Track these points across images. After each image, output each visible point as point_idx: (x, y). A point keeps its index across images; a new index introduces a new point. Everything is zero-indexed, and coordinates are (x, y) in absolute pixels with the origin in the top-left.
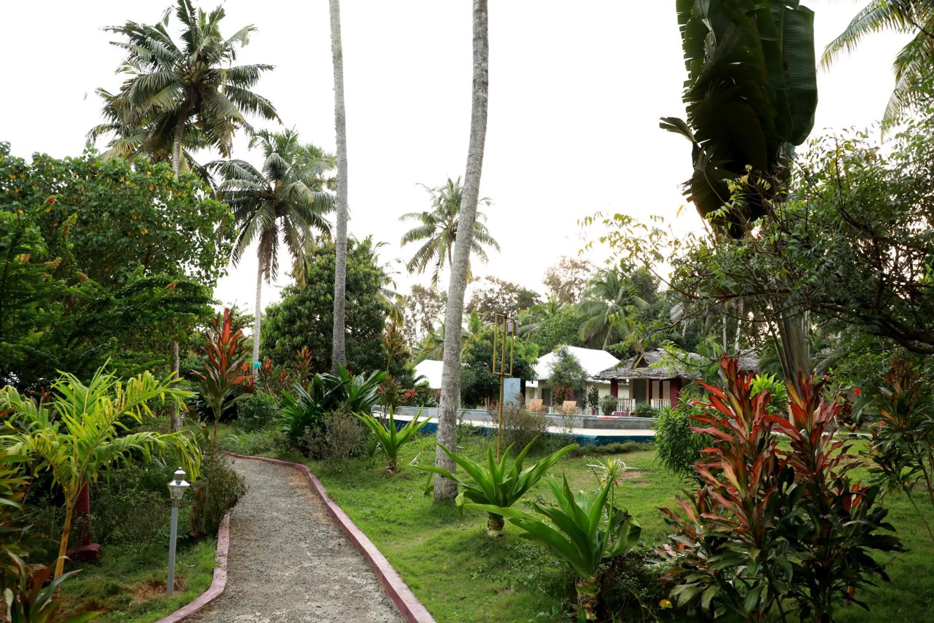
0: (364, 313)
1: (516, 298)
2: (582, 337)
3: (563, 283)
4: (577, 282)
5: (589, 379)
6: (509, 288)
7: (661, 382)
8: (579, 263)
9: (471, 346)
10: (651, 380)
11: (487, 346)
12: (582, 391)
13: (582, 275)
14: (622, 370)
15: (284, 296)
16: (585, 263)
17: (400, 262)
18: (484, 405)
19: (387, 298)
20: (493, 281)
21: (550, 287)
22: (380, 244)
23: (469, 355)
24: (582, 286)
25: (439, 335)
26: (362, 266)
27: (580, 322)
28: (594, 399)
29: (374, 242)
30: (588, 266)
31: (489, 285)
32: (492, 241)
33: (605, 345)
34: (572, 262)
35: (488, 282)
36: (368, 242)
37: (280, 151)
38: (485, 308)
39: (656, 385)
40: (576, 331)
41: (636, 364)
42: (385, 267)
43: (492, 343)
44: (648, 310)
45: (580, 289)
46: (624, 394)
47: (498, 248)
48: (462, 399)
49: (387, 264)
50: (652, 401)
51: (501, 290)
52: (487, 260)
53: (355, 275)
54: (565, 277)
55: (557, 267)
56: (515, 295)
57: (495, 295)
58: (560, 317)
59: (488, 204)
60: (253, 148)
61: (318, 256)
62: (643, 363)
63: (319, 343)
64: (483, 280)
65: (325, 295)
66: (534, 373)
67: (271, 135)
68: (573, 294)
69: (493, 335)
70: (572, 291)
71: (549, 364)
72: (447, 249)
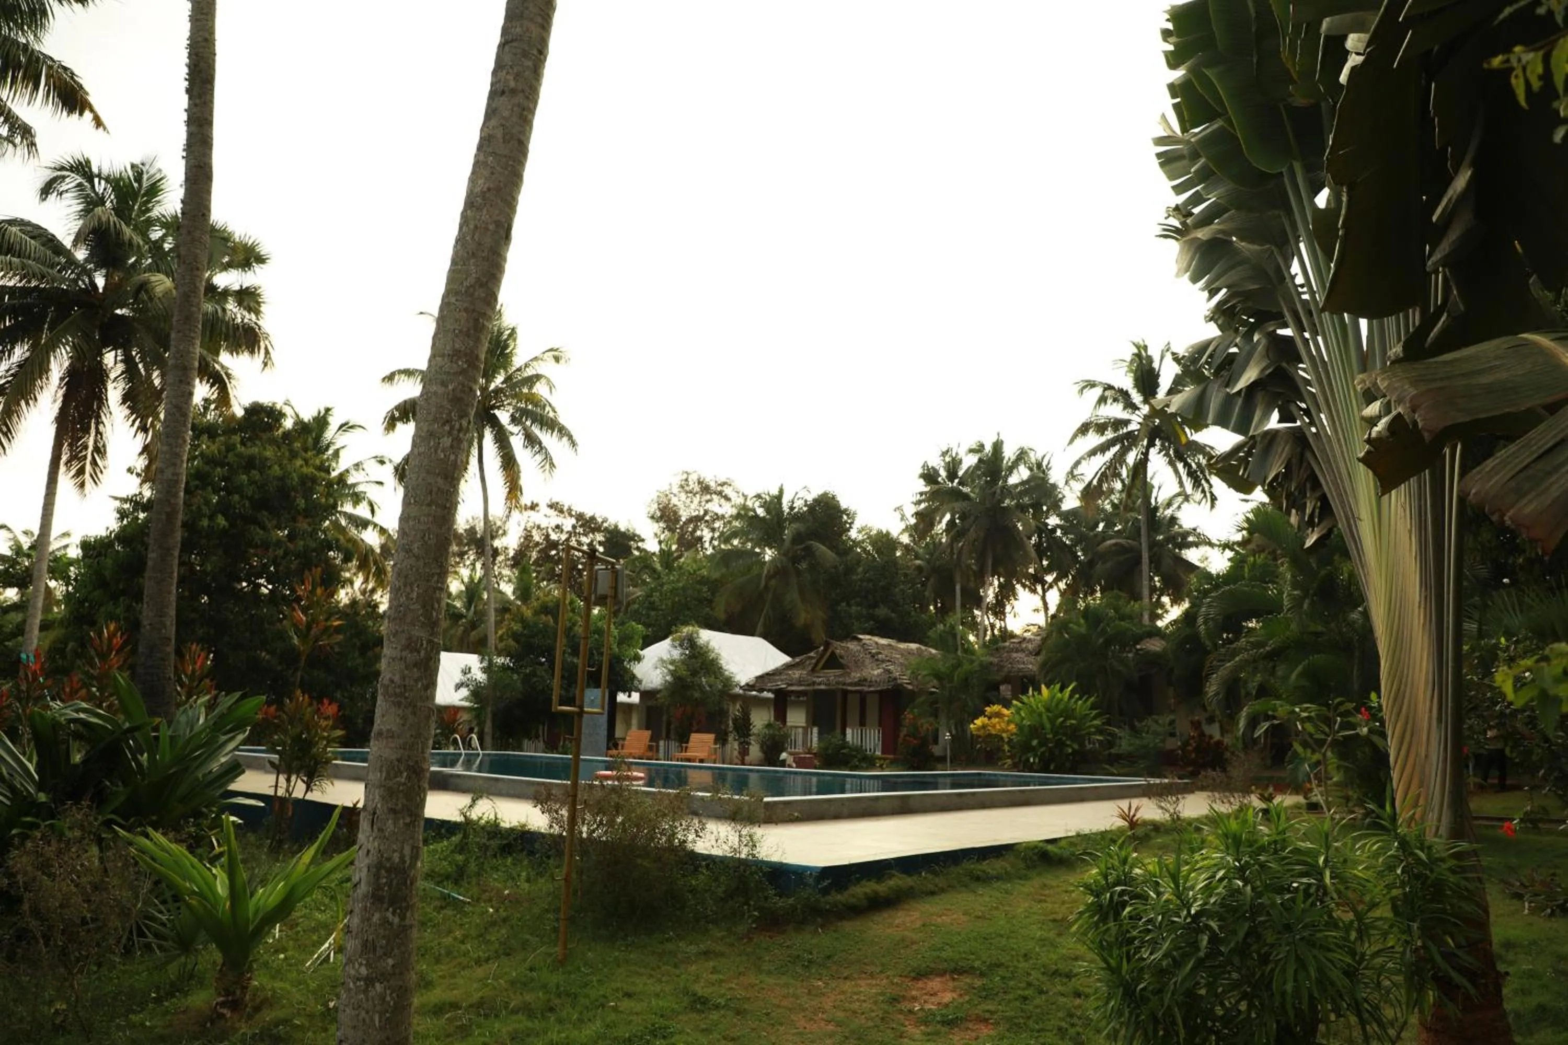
0: (298, 556)
1: (600, 543)
2: (720, 613)
3: (683, 519)
4: (707, 518)
5: (737, 690)
6: (588, 524)
7: (863, 696)
8: (713, 484)
9: (517, 627)
10: (845, 693)
11: (546, 625)
12: (723, 713)
13: (717, 506)
14: (796, 674)
15: (122, 514)
16: (723, 484)
17: (382, 462)
18: (537, 737)
19: (353, 531)
20: (561, 511)
21: (662, 525)
22: (345, 427)
23: (511, 642)
24: (717, 525)
25: (458, 604)
26: (299, 462)
27: (714, 586)
28: (743, 727)
29: (334, 422)
30: (727, 491)
31: (554, 519)
32: (563, 431)
33: (760, 628)
34: (700, 483)
35: (552, 512)
36: (321, 421)
37: (122, 210)
38: (545, 557)
39: (854, 702)
40: (710, 602)
41: (821, 665)
42: (353, 472)
43: (556, 622)
44: (835, 567)
45: (713, 530)
46: (796, 718)
47: (573, 444)
48: (495, 727)
49: (357, 466)
50: (849, 731)
51: (574, 527)
52: (552, 465)
53: (282, 479)
54: (687, 509)
55: (675, 490)
56: (600, 537)
57: (564, 537)
58: (681, 575)
59: (557, 359)
60: (52, 197)
61: (205, 437)
62: (833, 662)
63: (193, 615)
64: (543, 508)
65: (212, 518)
66: (634, 677)
67: (99, 176)
68: (700, 539)
69: (557, 606)
70: (698, 533)
71: (662, 661)
72: (475, 444)
